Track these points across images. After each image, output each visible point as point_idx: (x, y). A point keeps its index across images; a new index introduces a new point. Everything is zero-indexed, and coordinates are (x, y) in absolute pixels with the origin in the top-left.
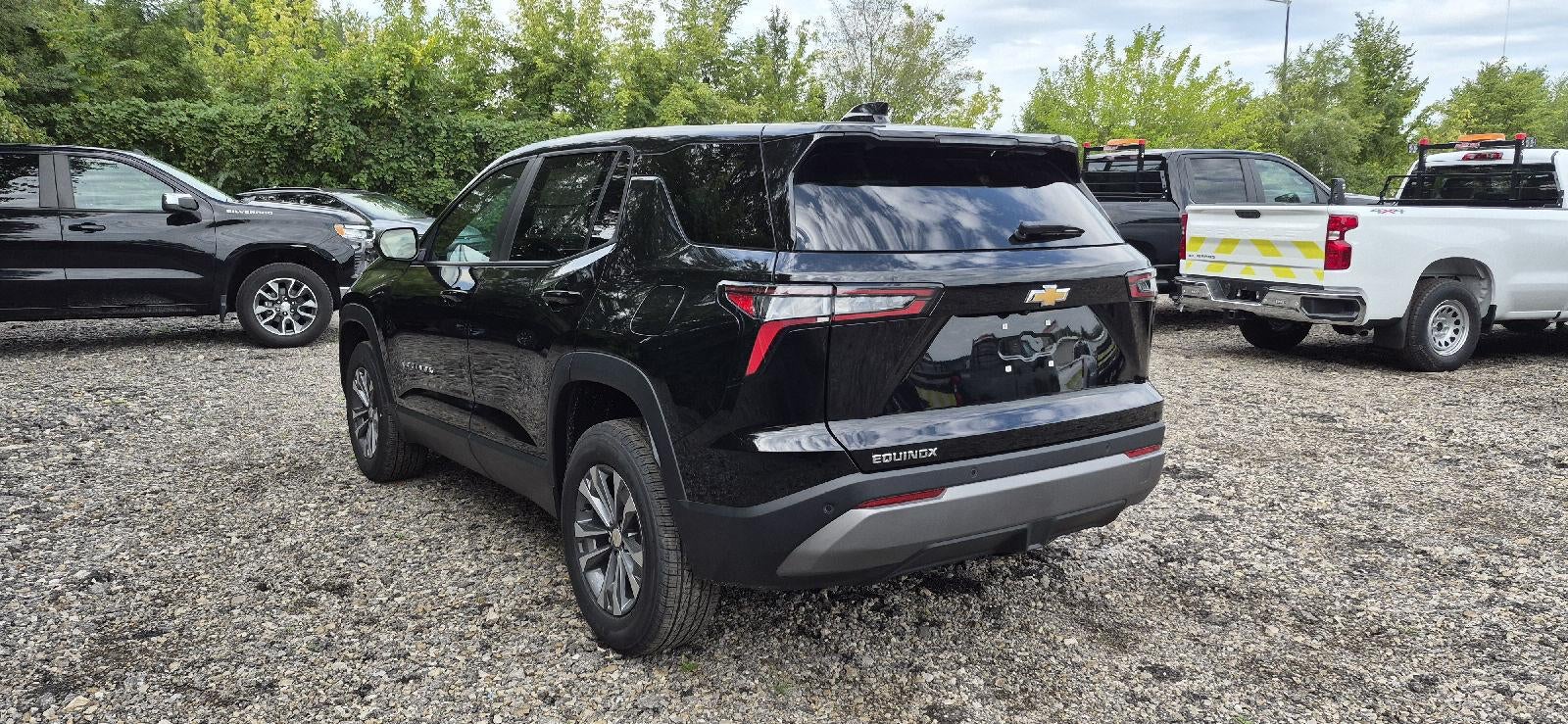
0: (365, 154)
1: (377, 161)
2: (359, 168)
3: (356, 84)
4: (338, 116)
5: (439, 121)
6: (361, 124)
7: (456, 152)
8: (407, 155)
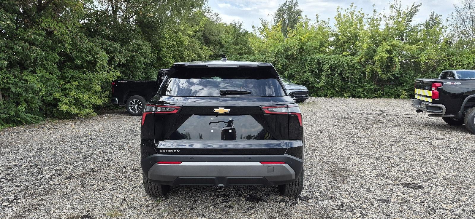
0: (288, 67)
1: (291, 69)
2: (286, 70)
3: (287, 48)
4: (281, 57)
5: (308, 57)
6: (288, 59)
7: (312, 65)
8: (299, 67)
